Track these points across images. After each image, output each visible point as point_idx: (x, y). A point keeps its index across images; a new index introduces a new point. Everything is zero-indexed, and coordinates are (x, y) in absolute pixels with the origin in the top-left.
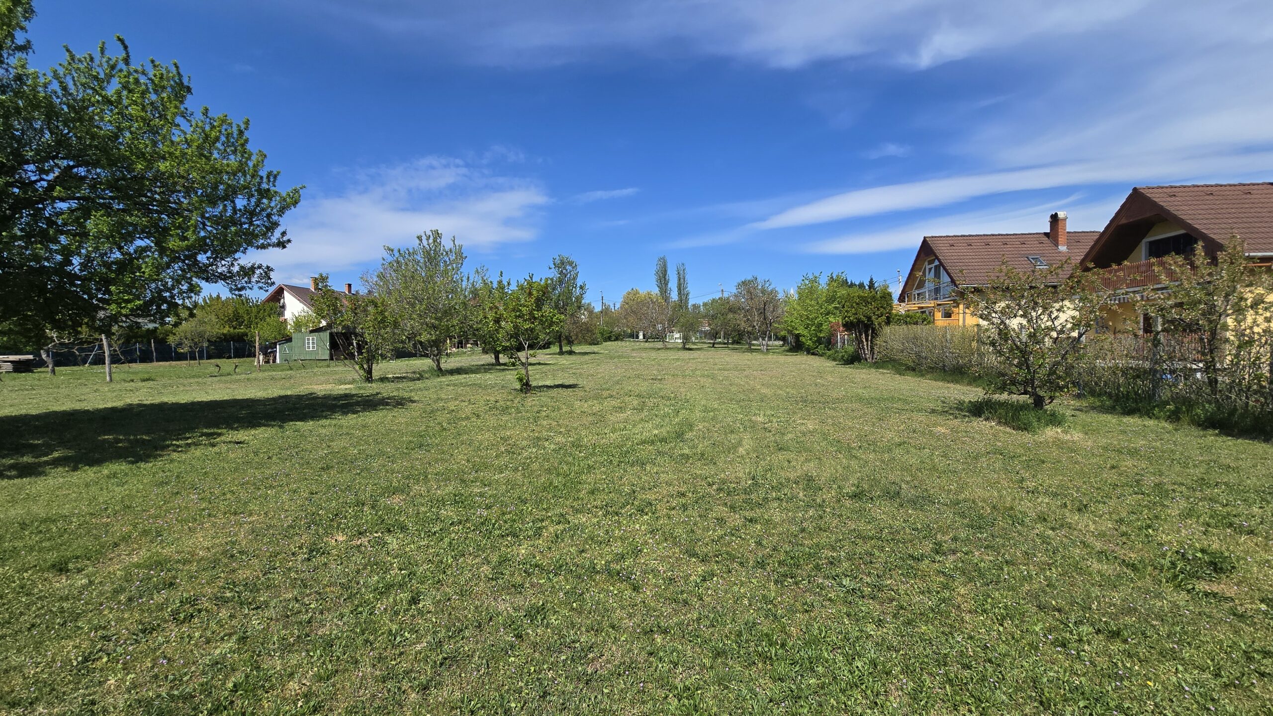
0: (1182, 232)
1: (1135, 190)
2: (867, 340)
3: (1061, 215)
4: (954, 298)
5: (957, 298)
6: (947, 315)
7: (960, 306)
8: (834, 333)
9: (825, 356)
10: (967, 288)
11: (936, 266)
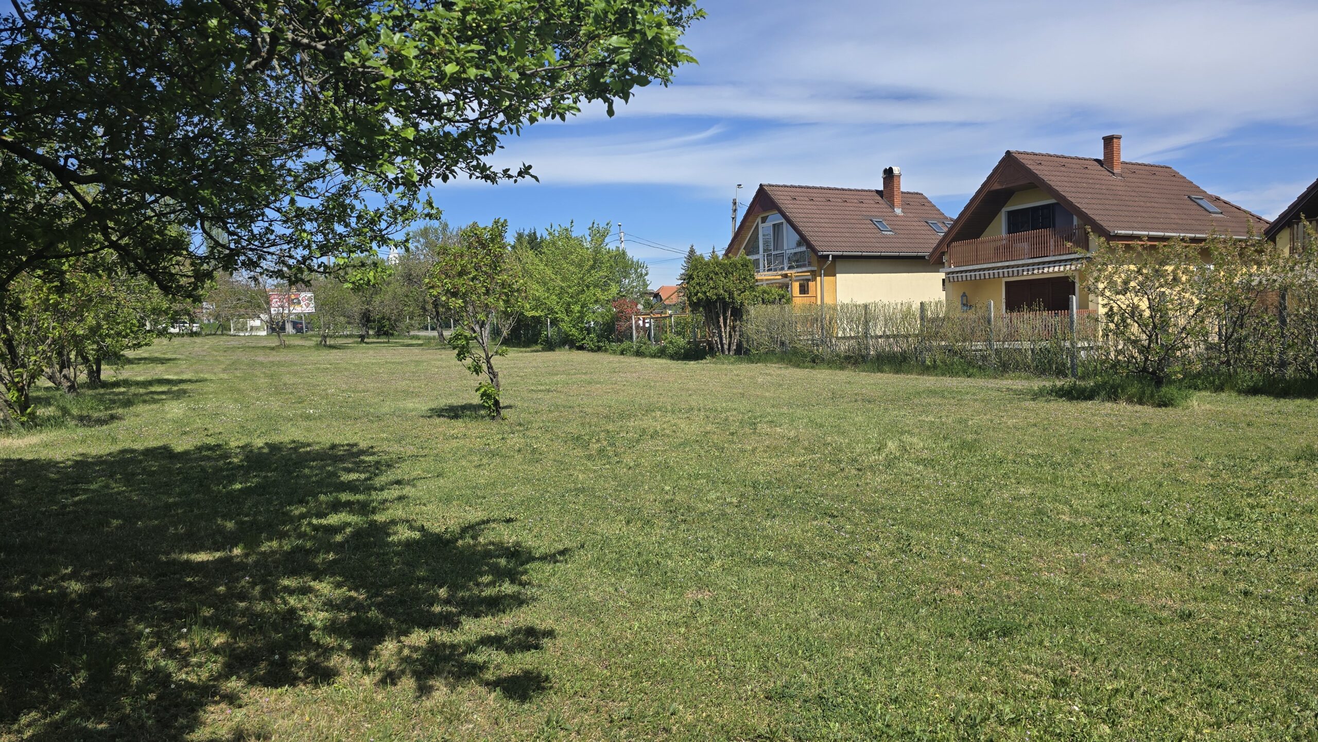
0: (1053, 201)
1: (1008, 153)
2: (725, 326)
3: (896, 171)
4: (810, 268)
5: (815, 268)
6: (804, 290)
7: (818, 279)
8: (622, 316)
9: (606, 351)
10: (828, 256)
11: (774, 225)
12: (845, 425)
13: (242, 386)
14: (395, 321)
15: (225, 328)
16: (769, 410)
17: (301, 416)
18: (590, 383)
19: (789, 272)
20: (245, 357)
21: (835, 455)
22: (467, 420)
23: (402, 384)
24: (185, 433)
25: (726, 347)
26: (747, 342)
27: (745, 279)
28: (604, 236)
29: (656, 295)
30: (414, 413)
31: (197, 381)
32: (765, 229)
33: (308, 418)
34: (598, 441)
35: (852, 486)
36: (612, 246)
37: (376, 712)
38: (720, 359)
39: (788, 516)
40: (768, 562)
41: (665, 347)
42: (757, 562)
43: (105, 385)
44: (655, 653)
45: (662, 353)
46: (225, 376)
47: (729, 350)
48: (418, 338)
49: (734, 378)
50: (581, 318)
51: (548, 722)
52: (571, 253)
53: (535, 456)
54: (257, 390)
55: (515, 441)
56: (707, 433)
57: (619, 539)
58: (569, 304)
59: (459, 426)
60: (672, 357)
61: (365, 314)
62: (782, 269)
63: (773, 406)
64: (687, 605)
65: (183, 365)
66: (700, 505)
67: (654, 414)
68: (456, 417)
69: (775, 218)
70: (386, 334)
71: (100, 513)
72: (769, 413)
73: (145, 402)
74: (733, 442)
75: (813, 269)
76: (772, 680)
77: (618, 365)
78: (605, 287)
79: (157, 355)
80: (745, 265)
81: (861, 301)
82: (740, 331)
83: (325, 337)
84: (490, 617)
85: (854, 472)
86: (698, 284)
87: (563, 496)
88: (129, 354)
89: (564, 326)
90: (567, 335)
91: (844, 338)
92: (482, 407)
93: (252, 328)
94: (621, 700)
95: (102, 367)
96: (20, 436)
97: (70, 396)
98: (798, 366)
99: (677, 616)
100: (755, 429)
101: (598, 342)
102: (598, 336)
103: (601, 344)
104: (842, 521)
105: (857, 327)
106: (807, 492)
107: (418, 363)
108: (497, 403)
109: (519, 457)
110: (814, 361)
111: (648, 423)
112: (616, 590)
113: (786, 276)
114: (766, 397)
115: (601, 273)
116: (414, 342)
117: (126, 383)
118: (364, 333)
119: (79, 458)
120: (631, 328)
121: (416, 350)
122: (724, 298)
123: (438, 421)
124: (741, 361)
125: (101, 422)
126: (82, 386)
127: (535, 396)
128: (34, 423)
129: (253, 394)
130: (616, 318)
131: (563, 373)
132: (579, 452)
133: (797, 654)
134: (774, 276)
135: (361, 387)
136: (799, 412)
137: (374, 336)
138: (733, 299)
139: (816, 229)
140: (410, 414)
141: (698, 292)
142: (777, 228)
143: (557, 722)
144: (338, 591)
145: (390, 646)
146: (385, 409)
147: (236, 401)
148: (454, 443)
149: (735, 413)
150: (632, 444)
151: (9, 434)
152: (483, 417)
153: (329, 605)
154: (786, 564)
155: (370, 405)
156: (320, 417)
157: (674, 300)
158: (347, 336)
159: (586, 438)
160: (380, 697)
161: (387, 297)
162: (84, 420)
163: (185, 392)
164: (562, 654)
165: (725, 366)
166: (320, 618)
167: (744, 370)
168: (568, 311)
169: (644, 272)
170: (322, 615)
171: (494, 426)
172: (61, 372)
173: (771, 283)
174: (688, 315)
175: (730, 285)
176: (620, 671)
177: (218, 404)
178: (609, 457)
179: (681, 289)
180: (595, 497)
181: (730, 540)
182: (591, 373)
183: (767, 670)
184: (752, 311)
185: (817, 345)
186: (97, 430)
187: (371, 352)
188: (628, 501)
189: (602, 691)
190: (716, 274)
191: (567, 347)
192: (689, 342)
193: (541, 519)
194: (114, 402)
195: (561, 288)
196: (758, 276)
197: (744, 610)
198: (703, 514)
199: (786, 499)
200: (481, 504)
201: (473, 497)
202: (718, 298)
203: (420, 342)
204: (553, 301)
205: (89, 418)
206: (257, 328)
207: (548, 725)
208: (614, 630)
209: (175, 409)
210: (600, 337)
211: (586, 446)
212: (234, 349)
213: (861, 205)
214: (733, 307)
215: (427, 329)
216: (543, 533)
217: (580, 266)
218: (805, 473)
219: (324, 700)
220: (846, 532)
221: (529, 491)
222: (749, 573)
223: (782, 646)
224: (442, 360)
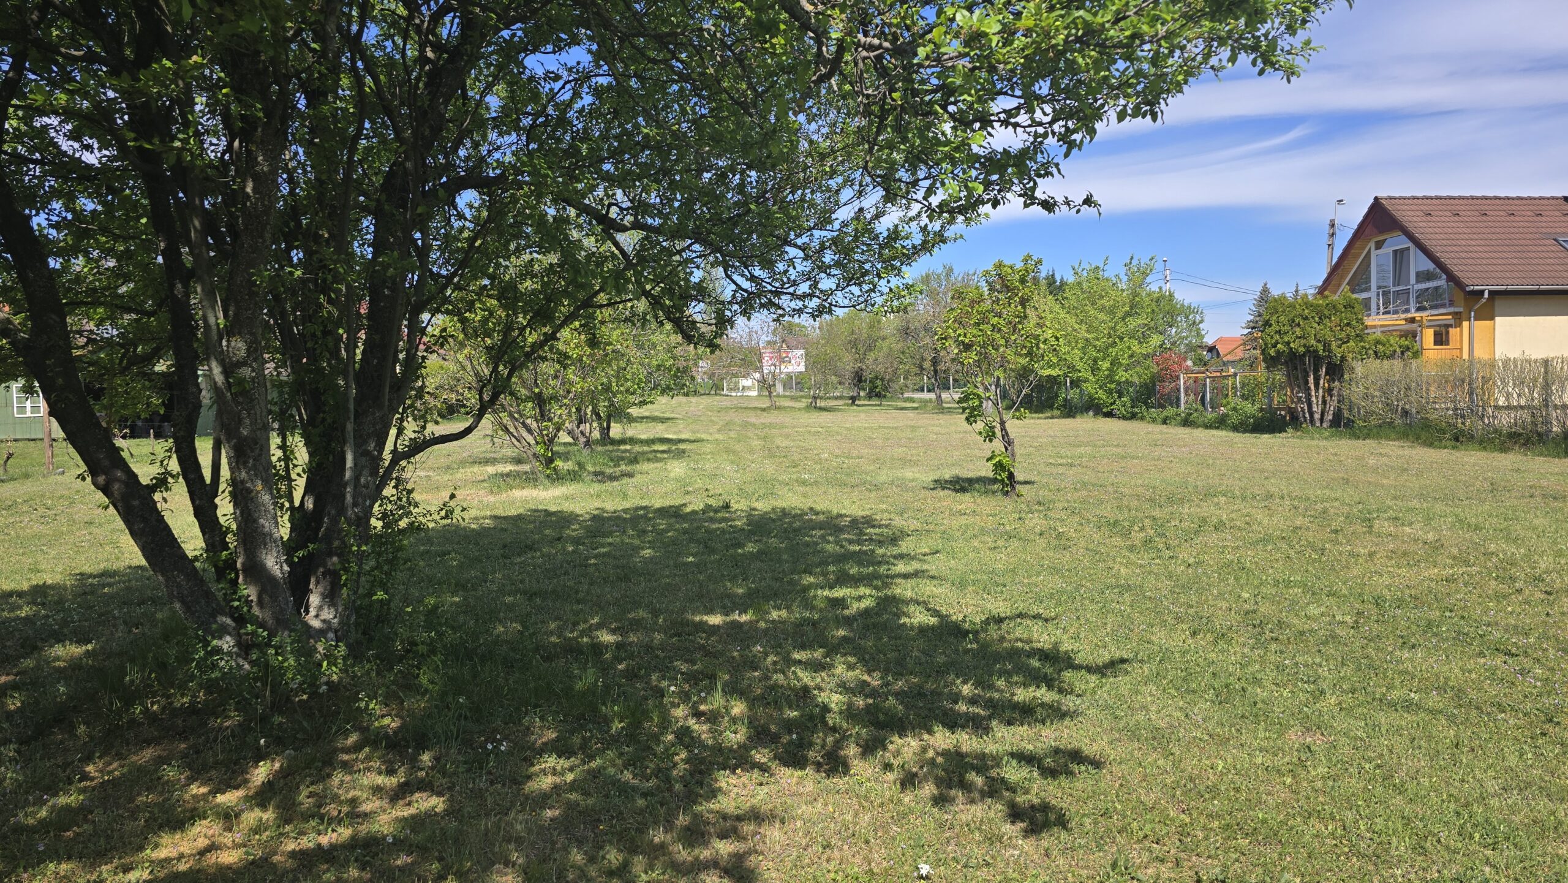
2: (1317, 389)
4: (1451, 310)
5: (1461, 310)
6: (1441, 339)
7: (1465, 324)
8: (1166, 375)
9: (1142, 419)
10: (1482, 292)
11: (1395, 252)
12: (1518, 529)
13: (737, 447)
14: (890, 380)
15: (717, 388)
16: (1389, 502)
17: (797, 481)
18: (1123, 457)
19: (1418, 315)
20: (738, 418)
21: (1504, 569)
22: (976, 494)
23: (899, 451)
24: (688, 493)
25: (1317, 416)
26: (1350, 410)
27: (1348, 324)
28: (1145, 274)
29: (1211, 349)
30: (914, 484)
31: (694, 441)
32: (1380, 259)
33: (804, 483)
34: (1142, 529)
35: (1538, 614)
36: (1154, 288)
37: (904, 815)
38: (1308, 432)
39: (1437, 648)
40: (1409, 706)
41: (1226, 415)
42: (1392, 705)
43: (613, 442)
44: (1251, 804)
45: (1220, 423)
46: (720, 437)
47: (1322, 420)
48: (912, 400)
49: (1332, 457)
50: (1110, 378)
51: (1114, 866)
52: (1102, 297)
53: (1062, 543)
54: (751, 451)
55: (1036, 522)
56: (1297, 528)
57: (1184, 653)
58: (1095, 361)
59: (965, 501)
60: (1235, 428)
61: (857, 373)
62: (1407, 311)
63: (1395, 498)
64: (1291, 749)
65: (681, 424)
66: (1296, 621)
67: (1216, 500)
68: (963, 490)
69: (1397, 242)
70: (878, 395)
71: (618, 567)
72: (1390, 507)
73: (649, 460)
74: (1336, 542)
75: (1457, 310)
76: (1435, 868)
77: (1159, 436)
78: (1143, 339)
79: (656, 414)
80: (1349, 306)
81: (1538, 354)
82: (1339, 395)
83: (815, 398)
84: (1026, 727)
85: (1538, 595)
86: (1279, 332)
87: (1103, 593)
88: (634, 411)
89: (1089, 388)
90: (1091, 398)
91: (1509, 408)
92: (994, 481)
93: (744, 388)
94: (1209, 857)
95: (612, 424)
96: (546, 489)
97: (586, 452)
98: (1431, 445)
99: (1281, 761)
100: (1371, 527)
101: (1132, 407)
102: (1132, 400)
103: (1136, 410)
104: (1527, 663)
105: (1531, 392)
106: (1463, 617)
107: (914, 428)
108: (1011, 476)
109: (1041, 542)
110: (1457, 439)
111: (1207, 510)
112: (1187, 716)
113: (1412, 320)
114: (1383, 486)
115: (1140, 321)
116: (908, 405)
117: (632, 441)
118: (855, 394)
119: (596, 512)
120: (1179, 390)
121: (911, 414)
122: (1316, 351)
123: (942, 493)
124: (1340, 436)
125: (612, 478)
126: (597, 442)
127: (1055, 470)
128: (558, 478)
129: (748, 456)
130: (1157, 379)
131: (1088, 444)
132: (1118, 541)
133: (1471, 837)
134: (1396, 321)
135: (855, 453)
136: (1439, 507)
137: (865, 398)
138: (1330, 351)
139: (1463, 255)
140: (910, 485)
141: (1277, 343)
142: (1400, 256)
143: (1126, 868)
144: (850, 674)
145: (913, 743)
146: (882, 477)
147: (732, 462)
148: (963, 520)
149: (1336, 504)
150: (1189, 536)
151: (535, 486)
152: (994, 492)
153: (843, 687)
154: (1441, 712)
155: (867, 473)
156: (816, 483)
157: (1239, 354)
158: (837, 398)
159: (1126, 524)
160: (907, 799)
161: (881, 354)
162: (600, 476)
163: (684, 451)
164: (1121, 785)
165: (1315, 442)
166: (835, 700)
167: (1346, 448)
168: (1094, 370)
169: (1198, 318)
170: (836, 697)
171: (1008, 503)
172: (578, 427)
173: (1388, 331)
174: (1261, 372)
175: (1327, 332)
176: (1202, 819)
177: (716, 465)
178: (1159, 550)
179: (1249, 341)
180: (1145, 597)
181: (1348, 671)
182: (1125, 446)
183: (1425, 852)
184: (1359, 368)
185: (1463, 417)
186: (608, 486)
187: (863, 415)
188: (1191, 606)
189: (1180, 840)
190: (1306, 318)
191: (1091, 413)
192: (1261, 410)
193: (1078, 618)
194: (623, 459)
195: (1087, 340)
196: (1368, 322)
197: (1379, 766)
198: (1302, 633)
199: (1429, 624)
200: (1002, 592)
201: (992, 584)
202: (1308, 351)
203: (915, 405)
204: (1074, 356)
205: (602, 473)
206: (749, 388)
207: (1113, 870)
208: (1190, 765)
209: (677, 468)
210: (1134, 402)
211: (1126, 534)
212: (727, 409)
213: (1539, 218)
214: (1329, 363)
215: (923, 390)
216: (1082, 635)
217: (1111, 312)
218: (1458, 591)
219: (847, 792)
220: (1536, 679)
221: (1057, 583)
222: (1382, 718)
223: (1447, 824)
224: (940, 425)
